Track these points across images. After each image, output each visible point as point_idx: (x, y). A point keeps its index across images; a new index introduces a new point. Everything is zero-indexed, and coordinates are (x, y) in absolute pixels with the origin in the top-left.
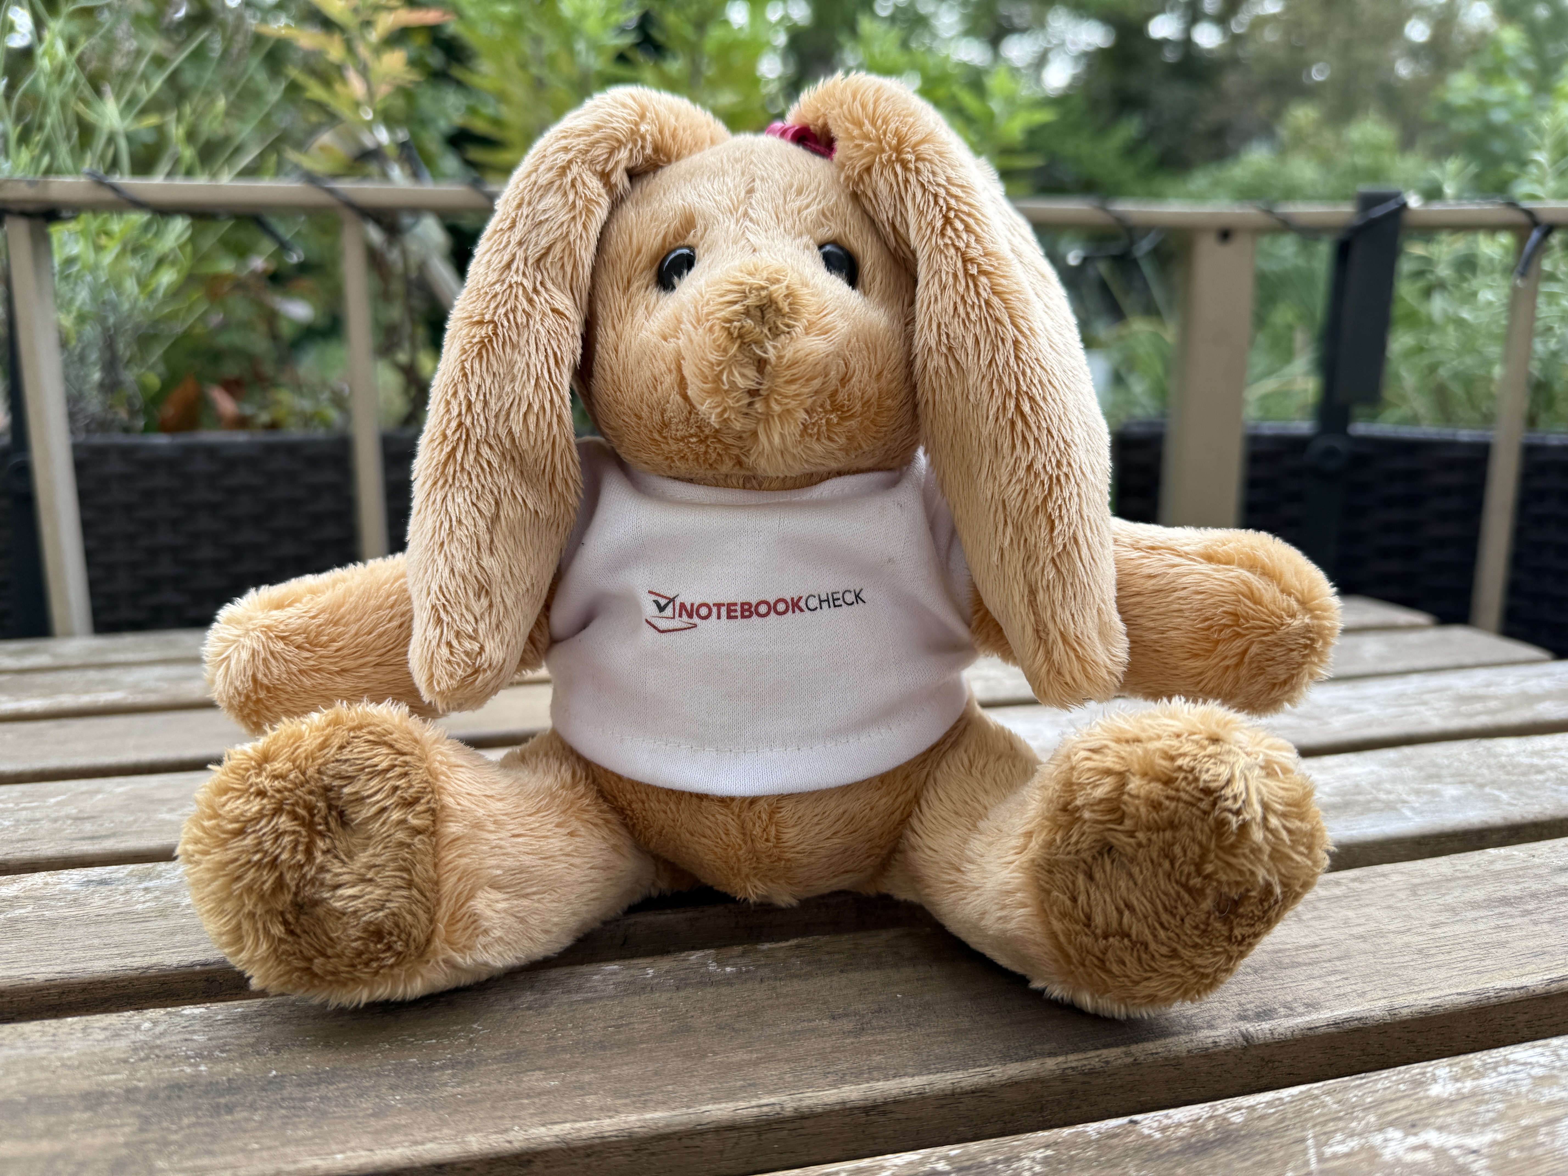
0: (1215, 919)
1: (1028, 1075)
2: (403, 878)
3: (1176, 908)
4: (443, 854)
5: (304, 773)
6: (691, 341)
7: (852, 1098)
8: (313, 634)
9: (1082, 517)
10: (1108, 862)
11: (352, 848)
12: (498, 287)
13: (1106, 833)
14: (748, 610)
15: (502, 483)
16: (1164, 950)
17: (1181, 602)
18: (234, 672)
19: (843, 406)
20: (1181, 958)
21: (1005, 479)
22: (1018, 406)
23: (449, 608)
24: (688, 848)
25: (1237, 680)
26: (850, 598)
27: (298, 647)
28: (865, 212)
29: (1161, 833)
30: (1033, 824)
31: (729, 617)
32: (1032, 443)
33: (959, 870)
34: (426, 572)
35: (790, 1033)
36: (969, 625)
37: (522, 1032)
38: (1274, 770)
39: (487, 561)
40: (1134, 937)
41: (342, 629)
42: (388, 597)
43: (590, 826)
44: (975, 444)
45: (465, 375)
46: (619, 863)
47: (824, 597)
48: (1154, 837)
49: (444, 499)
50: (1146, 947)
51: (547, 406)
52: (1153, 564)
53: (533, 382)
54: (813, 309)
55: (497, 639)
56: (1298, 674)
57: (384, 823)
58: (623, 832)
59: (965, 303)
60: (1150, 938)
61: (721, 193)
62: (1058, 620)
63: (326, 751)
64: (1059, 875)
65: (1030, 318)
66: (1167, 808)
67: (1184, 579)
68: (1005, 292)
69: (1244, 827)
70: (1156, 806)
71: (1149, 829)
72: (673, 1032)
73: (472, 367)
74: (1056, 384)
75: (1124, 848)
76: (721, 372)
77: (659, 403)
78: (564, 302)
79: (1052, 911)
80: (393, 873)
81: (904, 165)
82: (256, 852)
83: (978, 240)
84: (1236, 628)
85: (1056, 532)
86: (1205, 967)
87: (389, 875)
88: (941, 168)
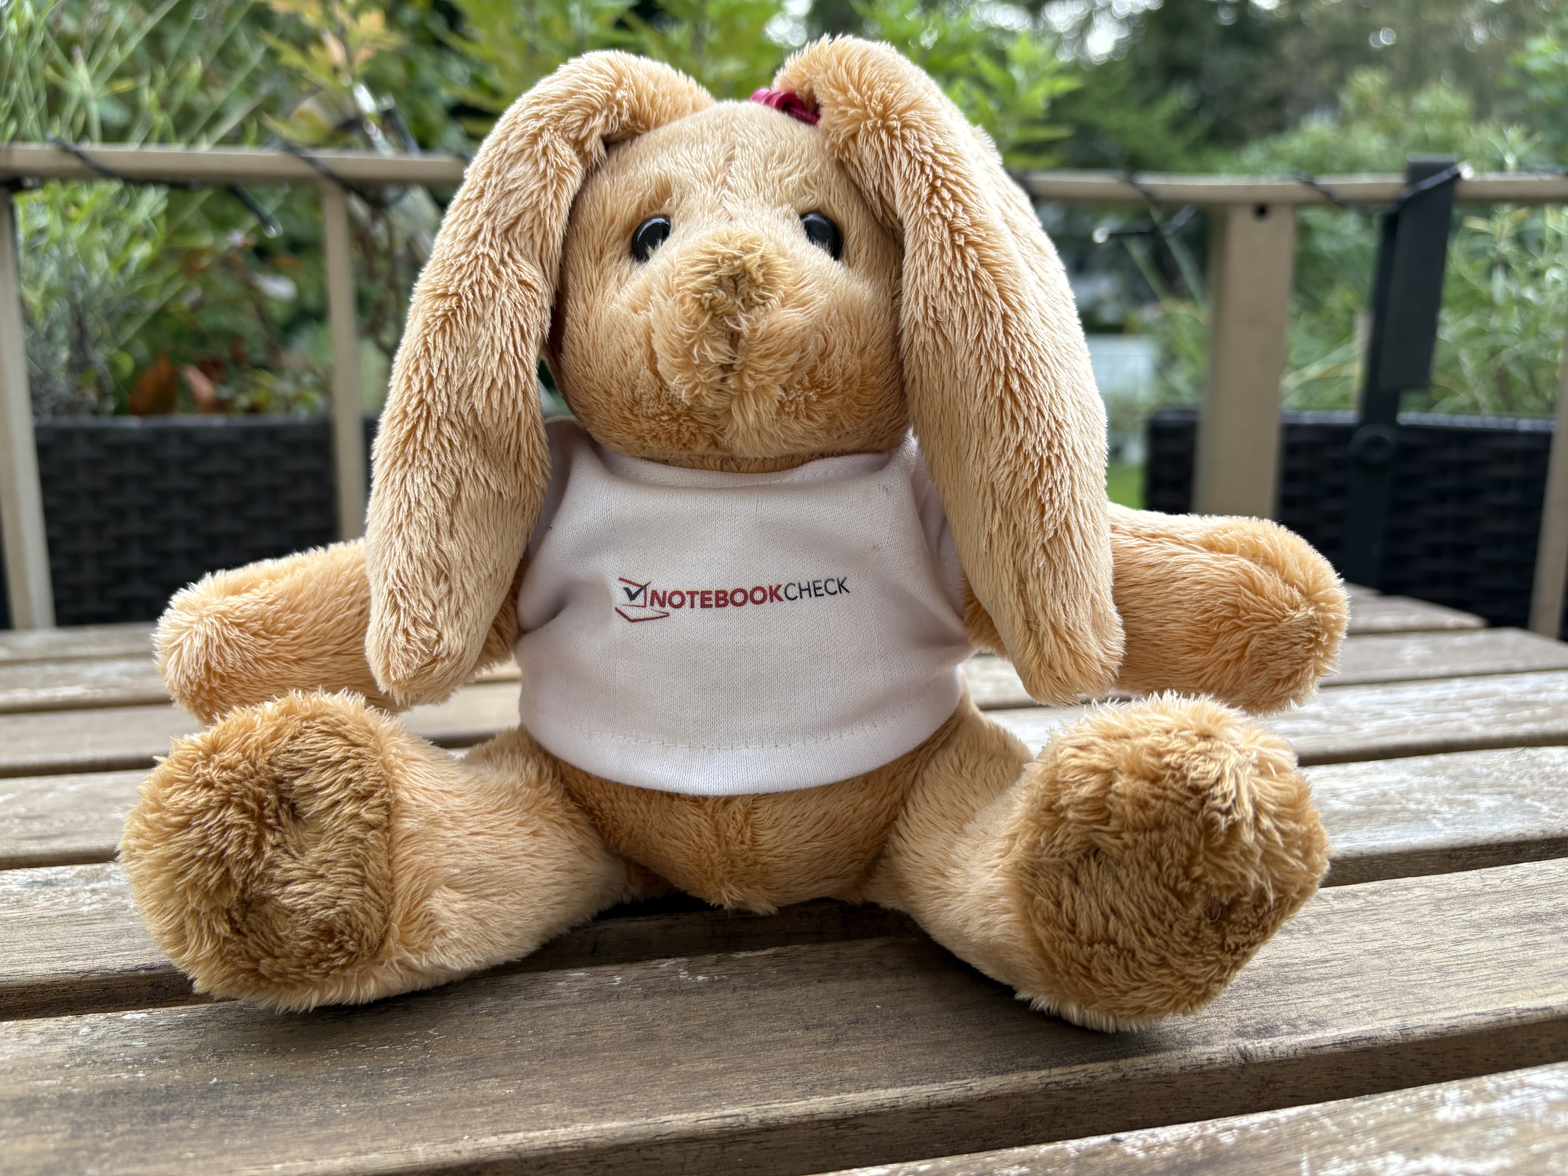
0: (1206, 925)
1: (1008, 1089)
2: (355, 875)
3: (1164, 913)
4: (398, 850)
5: (254, 765)
6: (661, 313)
7: (821, 1110)
8: (270, 621)
9: (1074, 501)
10: (1093, 865)
11: (303, 843)
12: (463, 259)
13: (1091, 834)
14: (723, 599)
15: (464, 462)
16: (1152, 958)
17: (1181, 593)
18: (186, 660)
19: (822, 383)
20: (1169, 966)
21: (993, 461)
22: (1007, 384)
23: (406, 594)
24: (659, 850)
25: (1238, 675)
26: (833, 587)
27: (255, 634)
28: (852, 180)
29: (1148, 834)
30: (1017, 826)
31: (703, 606)
32: (1021, 424)
33: (943, 875)
34: (383, 556)
35: (760, 1043)
36: (961, 617)
37: (480, 1038)
38: (1268, 768)
39: (447, 545)
40: (1120, 944)
41: (299, 616)
42: (348, 583)
43: (555, 826)
44: (963, 423)
45: (427, 350)
46: (587, 865)
47: (804, 586)
48: (1140, 838)
49: (403, 479)
50: (1134, 956)
51: (512, 382)
52: (1152, 553)
53: (497, 357)
54: (789, 280)
55: (457, 627)
57: (336, 817)
58: (592, 833)
59: (952, 275)
60: (1137, 946)
61: (699, 160)
62: (1048, 611)
63: (277, 742)
64: (1042, 879)
65: (1020, 291)
66: (1154, 807)
67: (1183, 569)
68: (994, 264)
69: (1234, 828)
70: (1143, 805)
71: (1136, 829)
72: (638, 1040)
73: (435, 341)
74: (1048, 361)
75: (1109, 849)
76: (692, 345)
77: (629, 379)
78: (531, 273)
79: (1036, 917)
80: (345, 869)
81: (890, 132)
82: (202, 846)
83: (966, 210)
84: (1236, 621)
85: (1046, 517)
86: (1197, 977)
87: (341, 872)
88: (929, 136)
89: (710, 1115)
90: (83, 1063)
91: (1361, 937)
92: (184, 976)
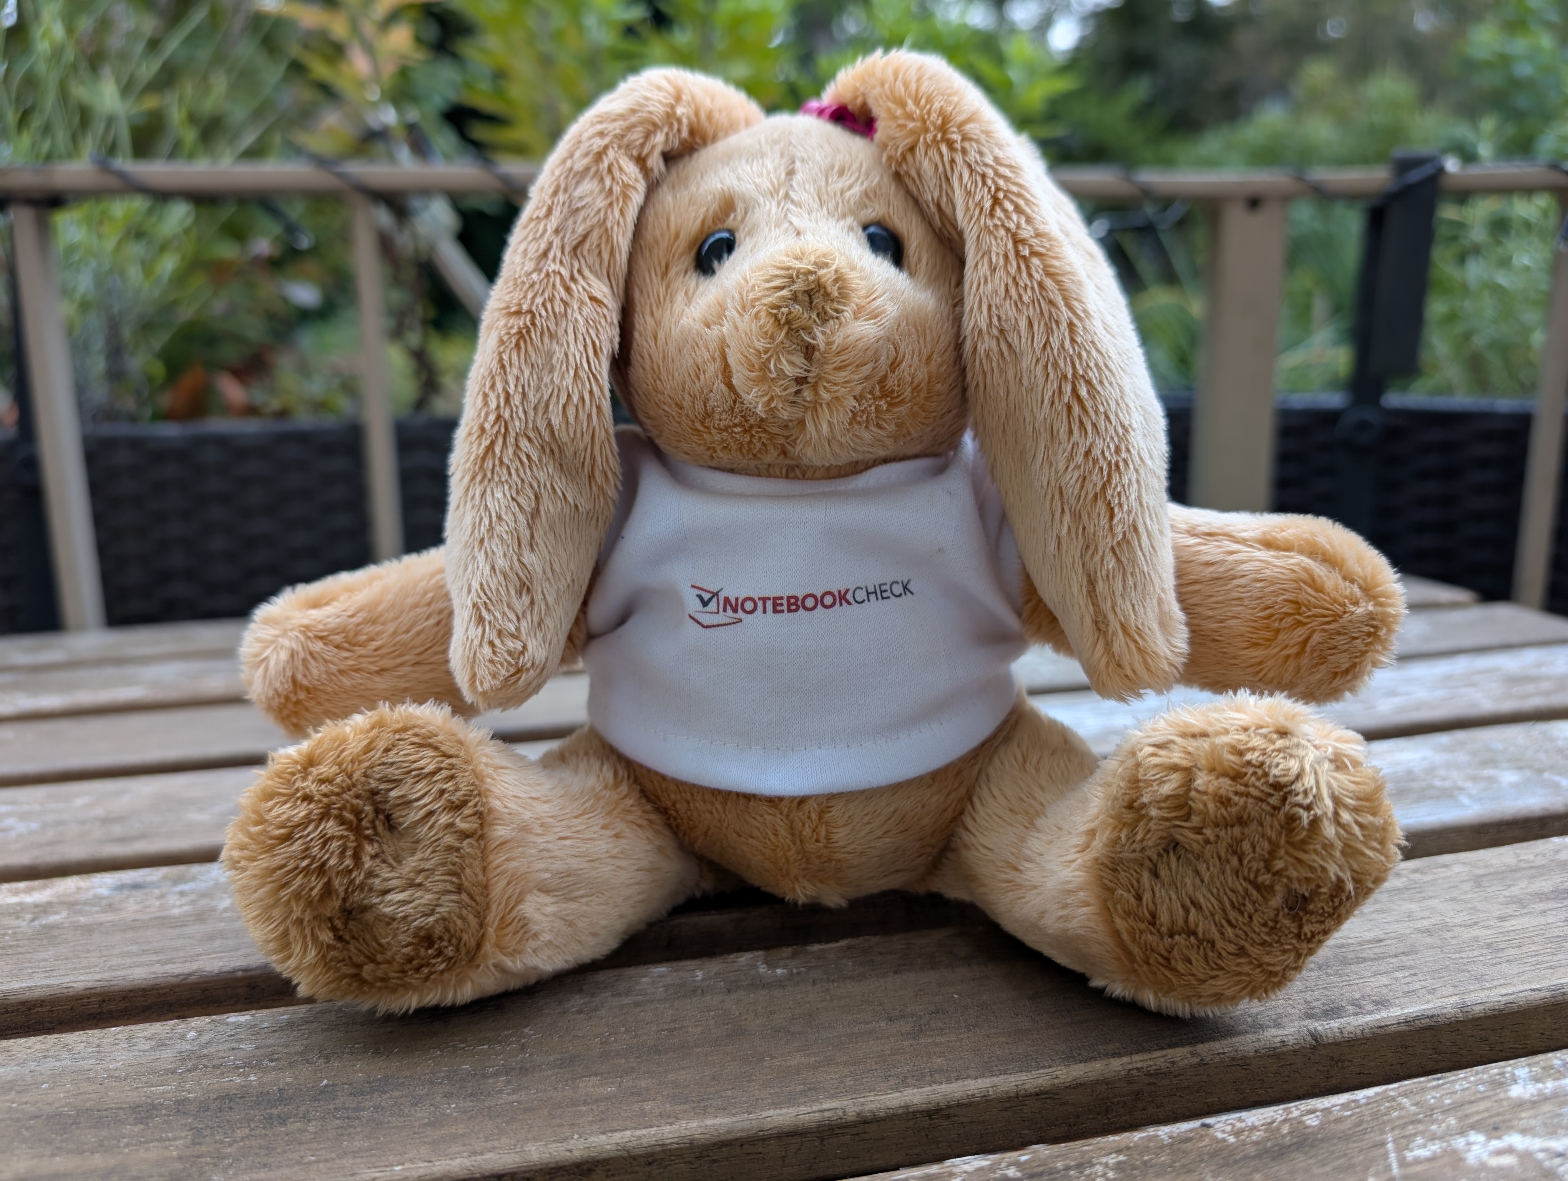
0: (1284, 916)
1: (1093, 1076)
2: (452, 883)
3: (1244, 905)
4: (491, 857)
5: (350, 777)
6: (737, 328)
7: (915, 1102)
8: (352, 634)
9: (1141, 504)
10: (1173, 859)
11: (400, 852)
12: (535, 276)
13: (1172, 830)
14: (794, 604)
15: (542, 476)
17: (1240, 590)
18: (273, 673)
19: (892, 392)
20: (1248, 955)
21: (1062, 466)
22: (1074, 391)
23: (491, 607)
25: (1298, 669)
26: (898, 589)
27: (337, 647)
28: (908, 192)
29: (1229, 829)
30: (1096, 822)
32: (1089, 428)
33: (1016, 869)
34: (466, 569)
35: (847, 1035)
36: (1019, 615)
38: (1344, 762)
39: (528, 558)
40: (1200, 935)
41: (379, 628)
42: (425, 593)
43: (635, 827)
44: (1029, 429)
45: (503, 367)
46: (664, 864)
47: (871, 589)
48: (1222, 833)
49: (483, 494)
50: (1213, 945)
51: (587, 397)
52: (1211, 551)
53: (572, 373)
54: (863, 292)
55: (540, 637)
56: (1361, 663)
57: (432, 827)
58: (667, 832)
59: (1017, 284)
60: (1217, 936)
61: (761, 175)
62: (1118, 611)
63: (371, 754)
64: (1123, 873)
65: (1084, 300)
66: (1236, 804)
67: (1243, 567)
68: (1057, 274)
69: (1315, 822)
70: (1224, 802)
71: (1217, 825)
72: (728, 1036)
73: (510, 358)
74: (1113, 367)
75: (1190, 845)
76: (769, 360)
77: (701, 392)
78: (601, 289)
79: (1116, 909)
80: (443, 878)
81: (950, 145)
82: (304, 858)
83: (1029, 220)
84: (1298, 617)
85: (1116, 520)
86: (1274, 965)
87: (439, 881)
88: (989, 148)
89: (809, 1109)
90: (195, 1068)
91: (1410, 916)
92: (288, 982)
